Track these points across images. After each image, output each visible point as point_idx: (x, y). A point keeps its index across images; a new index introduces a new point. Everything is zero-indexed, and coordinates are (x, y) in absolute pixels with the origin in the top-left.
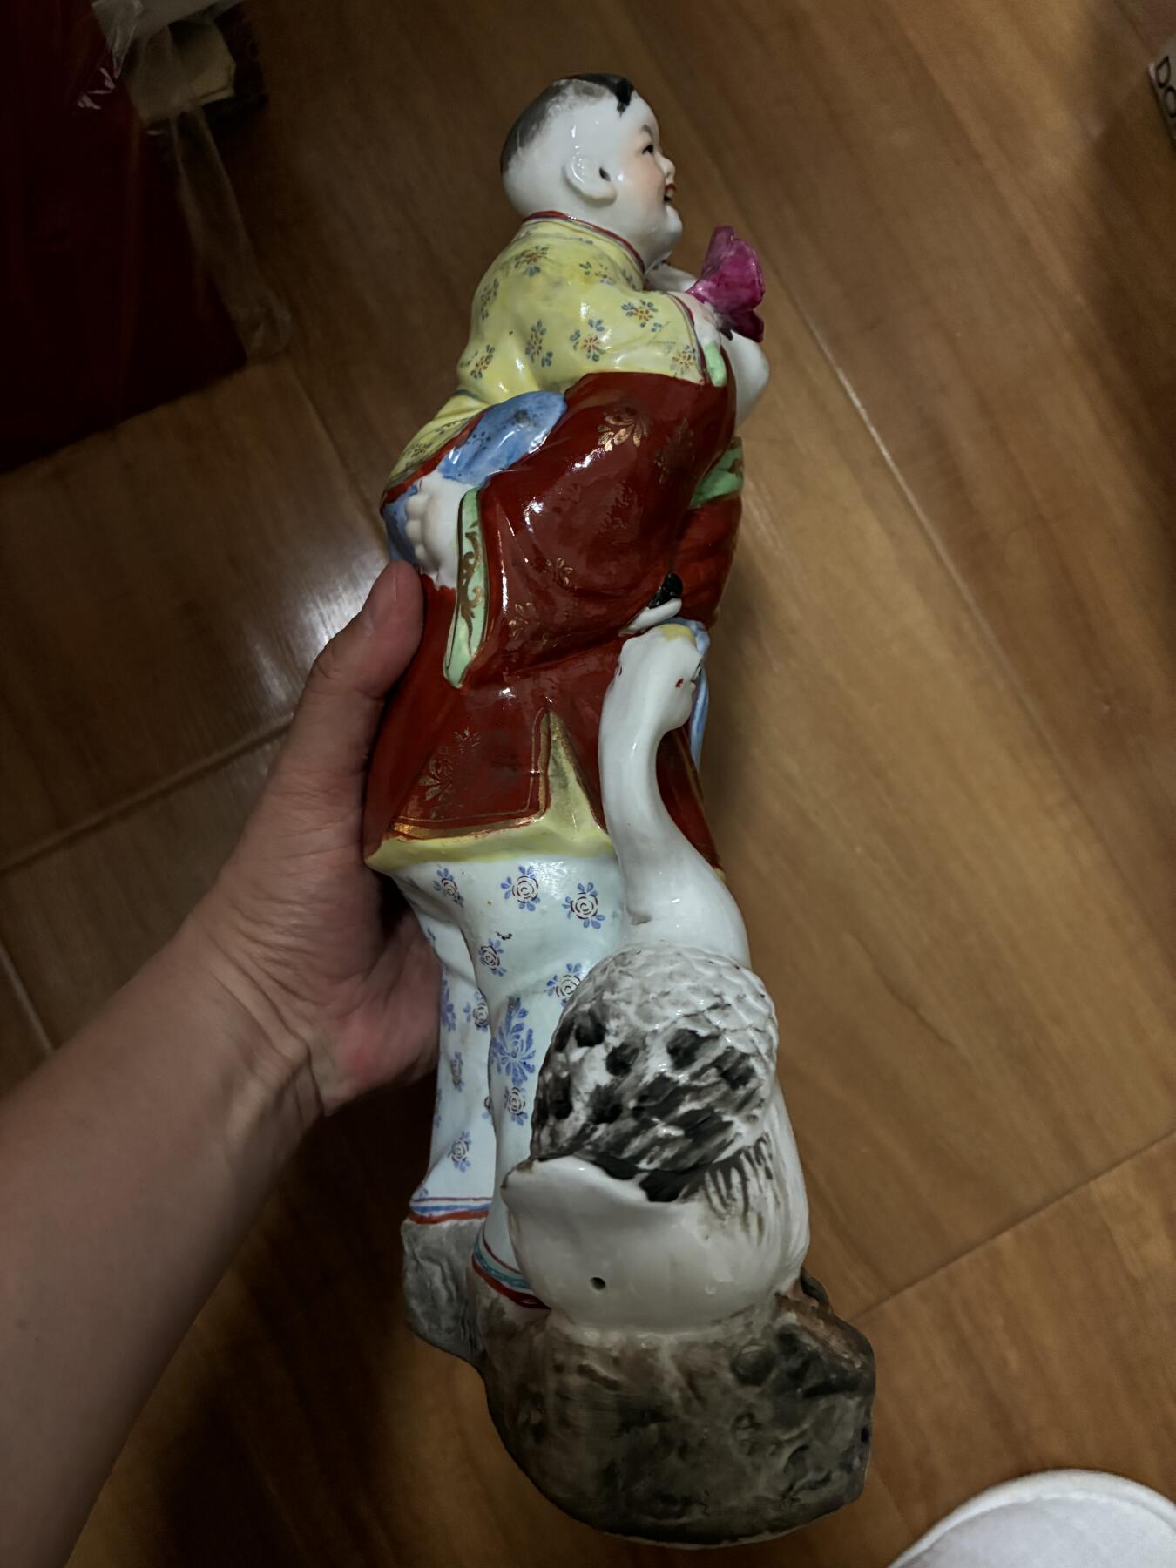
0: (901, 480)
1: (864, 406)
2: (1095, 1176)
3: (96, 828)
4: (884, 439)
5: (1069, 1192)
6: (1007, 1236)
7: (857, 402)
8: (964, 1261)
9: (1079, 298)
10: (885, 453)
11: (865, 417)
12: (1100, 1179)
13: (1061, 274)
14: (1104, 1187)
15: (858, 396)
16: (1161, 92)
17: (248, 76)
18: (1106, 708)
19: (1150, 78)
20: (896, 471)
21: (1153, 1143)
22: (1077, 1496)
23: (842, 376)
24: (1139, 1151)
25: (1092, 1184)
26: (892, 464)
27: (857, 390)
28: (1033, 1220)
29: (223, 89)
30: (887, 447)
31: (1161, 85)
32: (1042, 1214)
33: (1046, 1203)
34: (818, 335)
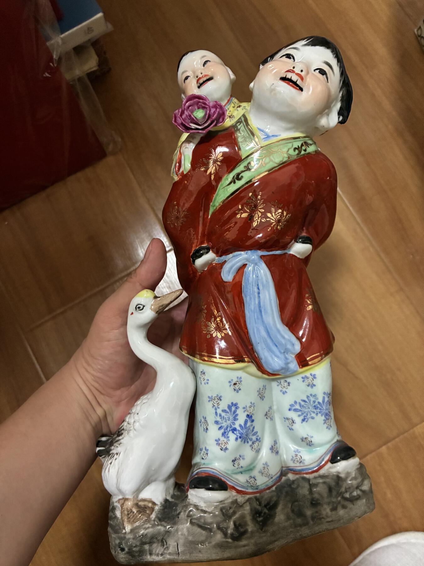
2: (416, 425)
3: (62, 313)
5: (407, 431)
6: (384, 448)
8: (368, 457)
9: (394, 113)
13: (387, 105)
14: (419, 429)
16: (419, 38)
17: (103, 62)
18: (411, 256)
19: (415, 33)
25: (415, 428)
28: (393, 442)
29: (94, 67)
31: (419, 36)
32: (397, 440)
33: (398, 436)
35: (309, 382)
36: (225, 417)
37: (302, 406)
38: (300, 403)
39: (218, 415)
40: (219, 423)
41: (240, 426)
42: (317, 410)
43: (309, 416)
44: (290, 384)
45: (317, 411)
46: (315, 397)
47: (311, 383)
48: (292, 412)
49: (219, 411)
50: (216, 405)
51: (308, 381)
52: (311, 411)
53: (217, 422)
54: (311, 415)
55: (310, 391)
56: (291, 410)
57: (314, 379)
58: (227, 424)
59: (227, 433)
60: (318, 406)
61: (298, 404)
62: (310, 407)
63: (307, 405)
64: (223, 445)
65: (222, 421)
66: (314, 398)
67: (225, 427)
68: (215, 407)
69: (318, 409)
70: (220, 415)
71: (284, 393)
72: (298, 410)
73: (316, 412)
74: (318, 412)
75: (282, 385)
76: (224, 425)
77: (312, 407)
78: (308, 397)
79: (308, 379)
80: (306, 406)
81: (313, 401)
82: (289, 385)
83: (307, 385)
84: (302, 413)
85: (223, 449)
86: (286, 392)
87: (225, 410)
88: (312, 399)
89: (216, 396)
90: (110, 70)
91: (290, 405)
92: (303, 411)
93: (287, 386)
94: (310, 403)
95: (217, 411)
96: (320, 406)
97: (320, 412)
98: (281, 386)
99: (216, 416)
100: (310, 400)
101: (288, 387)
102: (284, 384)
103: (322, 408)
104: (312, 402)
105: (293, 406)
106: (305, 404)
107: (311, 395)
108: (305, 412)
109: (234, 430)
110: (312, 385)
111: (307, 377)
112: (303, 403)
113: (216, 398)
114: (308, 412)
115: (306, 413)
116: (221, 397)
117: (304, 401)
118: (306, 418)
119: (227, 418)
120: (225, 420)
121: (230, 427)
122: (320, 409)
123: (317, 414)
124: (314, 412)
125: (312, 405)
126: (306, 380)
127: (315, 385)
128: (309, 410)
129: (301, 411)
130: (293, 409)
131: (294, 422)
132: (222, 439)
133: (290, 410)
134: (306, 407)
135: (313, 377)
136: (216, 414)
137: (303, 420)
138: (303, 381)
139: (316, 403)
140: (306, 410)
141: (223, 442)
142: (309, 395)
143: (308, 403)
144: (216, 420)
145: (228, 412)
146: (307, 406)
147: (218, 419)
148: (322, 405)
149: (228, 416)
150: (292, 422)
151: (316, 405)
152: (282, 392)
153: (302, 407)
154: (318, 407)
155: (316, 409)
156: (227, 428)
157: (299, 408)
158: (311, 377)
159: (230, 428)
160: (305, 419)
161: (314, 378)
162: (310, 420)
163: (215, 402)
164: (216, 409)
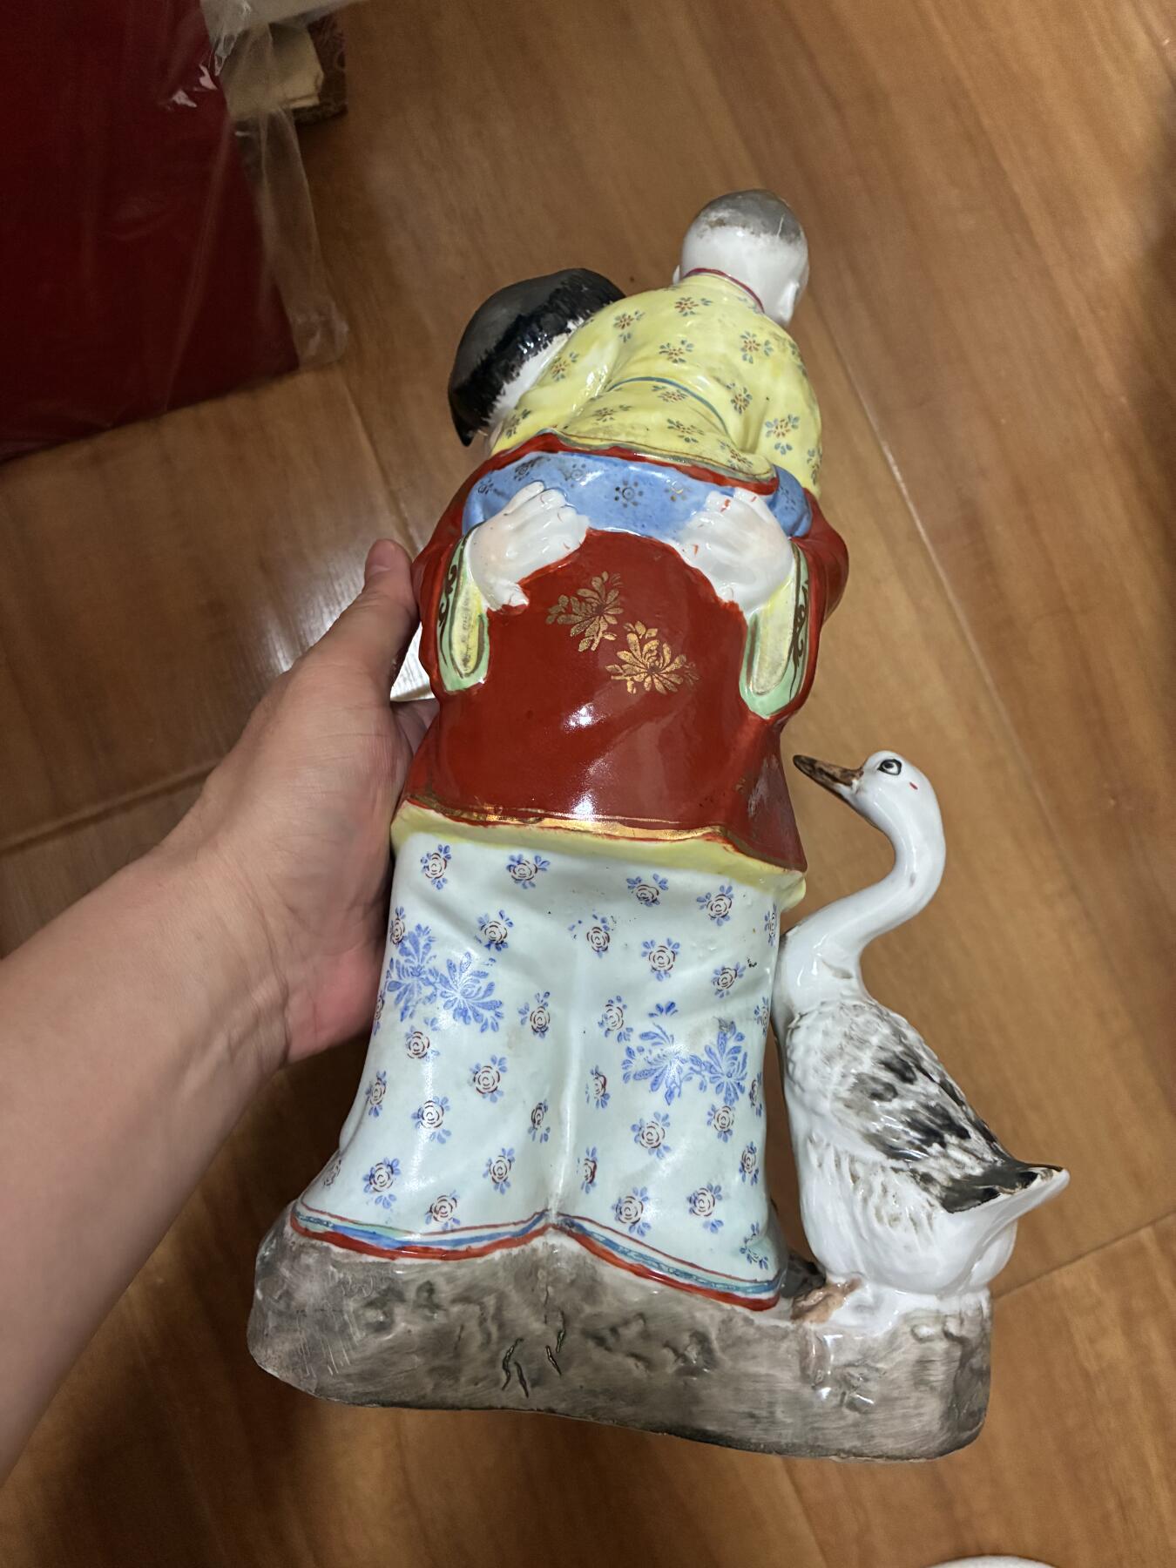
0: (933, 556)
1: (906, 480)
2: (1059, 1266)
3: (99, 818)
5: (1031, 1280)
7: (898, 475)
9: (1123, 400)
10: (921, 530)
11: (905, 492)
12: (1064, 1270)
13: (1108, 374)
14: (1065, 1278)
15: (900, 470)
18: (1112, 802)
20: (930, 548)
21: (1117, 1239)
23: (886, 449)
24: (1103, 1246)
25: (1055, 1273)
26: (926, 539)
29: (310, 96)
30: (922, 521)
34: (866, 406)
90: (343, 111)
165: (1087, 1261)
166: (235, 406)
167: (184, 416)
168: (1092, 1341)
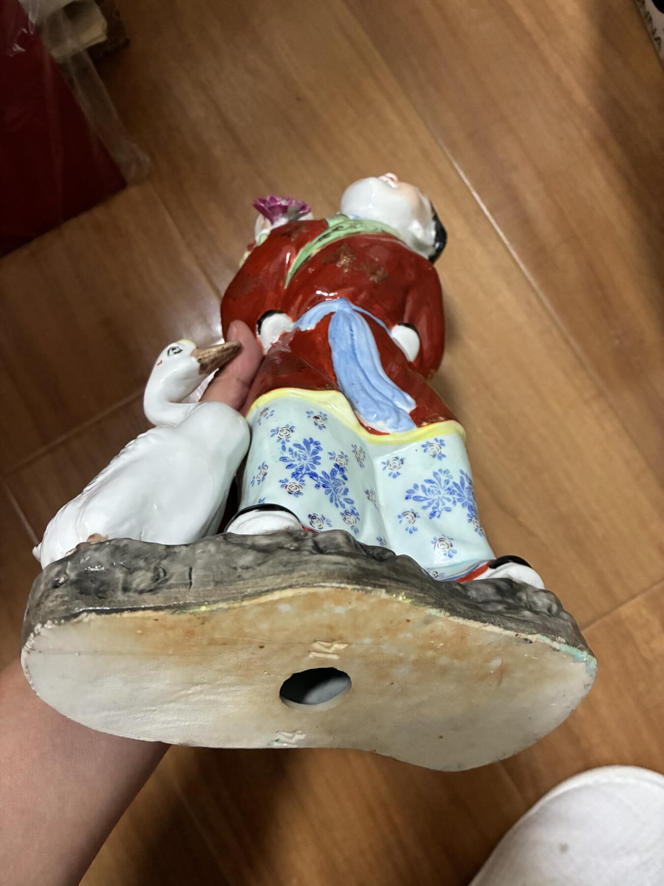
2: (622, 603)
4: (483, 199)
5: (606, 614)
7: (467, 181)
12: (624, 606)
17: (115, 28)
18: (617, 342)
21: (654, 585)
22: (618, 780)
23: (456, 165)
24: (647, 589)
25: (619, 609)
26: (487, 213)
27: (466, 173)
29: (100, 37)
30: (485, 203)
35: (435, 451)
36: (299, 454)
37: (427, 489)
38: (423, 486)
39: (287, 449)
40: (287, 459)
41: (324, 473)
42: (454, 496)
43: (440, 508)
44: (404, 461)
45: (454, 498)
46: (448, 473)
47: (438, 453)
48: (411, 501)
49: (288, 445)
50: (284, 438)
51: (433, 449)
52: (445, 498)
53: (284, 459)
54: (444, 504)
55: (437, 465)
56: (410, 498)
57: (442, 447)
58: (301, 465)
59: (300, 475)
60: (455, 489)
61: (420, 489)
62: (442, 492)
63: (434, 487)
64: (295, 487)
65: (293, 457)
66: (446, 475)
67: (298, 467)
68: (282, 440)
69: (454, 494)
70: (290, 450)
71: (395, 476)
72: (422, 499)
73: (452, 500)
74: (456, 500)
75: (391, 464)
76: (297, 463)
77: (445, 490)
78: (435, 474)
79: (432, 446)
80: (433, 489)
81: (445, 481)
82: (402, 463)
83: (431, 455)
84: (429, 503)
85: (293, 493)
86: (398, 473)
87: (300, 445)
88: (443, 478)
89: (285, 426)
91: (407, 492)
92: (430, 499)
93: (399, 465)
94: (440, 484)
95: (285, 445)
96: (458, 489)
97: (459, 500)
98: (389, 466)
99: (282, 452)
100: (440, 480)
101: (401, 465)
102: (394, 463)
103: (462, 494)
104: (443, 482)
105: (413, 493)
106: (432, 487)
107: (440, 470)
108: (433, 501)
109: (313, 475)
110: (440, 455)
111: (430, 444)
112: (428, 486)
113: (285, 429)
114: (438, 500)
115: (436, 501)
116: (293, 427)
117: (430, 481)
118: (436, 510)
119: (301, 456)
120: (298, 458)
121: (306, 468)
122: (459, 495)
123: (454, 502)
124: (449, 500)
125: (444, 487)
126: (429, 449)
127: (444, 456)
128: (440, 496)
129: (427, 499)
130: (412, 497)
131: (417, 515)
132: (292, 480)
133: (407, 498)
134: (435, 492)
135: (439, 444)
136: (283, 449)
137: (433, 515)
138: (425, 451)
139: (451, 484)
140: (435, 497)
141: (294, 485)
142: (438, 471)
143: (437, 484)
144: (282, 456)
145: (304, 449)
146: (435, 490)
147: (287, 454)
148: (461, 488)
149: (303, 454)
150: (413, 515)
151: (451, 488)
152: (392, 475)
153: (427, 493)
154: (453, 490)
155: (451, 494)
156: (301, 469)
157: (423, 495)
158: (436, 445)
159: (306, 470)
160: (435, 512)
161: (441, 444)
162: (444, 513)
163: (282, 434)
164: (283, 443)
165: (639, 599)
166: (98, 213)
167: (73, 223)
168: (647, 642)
